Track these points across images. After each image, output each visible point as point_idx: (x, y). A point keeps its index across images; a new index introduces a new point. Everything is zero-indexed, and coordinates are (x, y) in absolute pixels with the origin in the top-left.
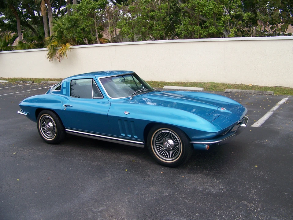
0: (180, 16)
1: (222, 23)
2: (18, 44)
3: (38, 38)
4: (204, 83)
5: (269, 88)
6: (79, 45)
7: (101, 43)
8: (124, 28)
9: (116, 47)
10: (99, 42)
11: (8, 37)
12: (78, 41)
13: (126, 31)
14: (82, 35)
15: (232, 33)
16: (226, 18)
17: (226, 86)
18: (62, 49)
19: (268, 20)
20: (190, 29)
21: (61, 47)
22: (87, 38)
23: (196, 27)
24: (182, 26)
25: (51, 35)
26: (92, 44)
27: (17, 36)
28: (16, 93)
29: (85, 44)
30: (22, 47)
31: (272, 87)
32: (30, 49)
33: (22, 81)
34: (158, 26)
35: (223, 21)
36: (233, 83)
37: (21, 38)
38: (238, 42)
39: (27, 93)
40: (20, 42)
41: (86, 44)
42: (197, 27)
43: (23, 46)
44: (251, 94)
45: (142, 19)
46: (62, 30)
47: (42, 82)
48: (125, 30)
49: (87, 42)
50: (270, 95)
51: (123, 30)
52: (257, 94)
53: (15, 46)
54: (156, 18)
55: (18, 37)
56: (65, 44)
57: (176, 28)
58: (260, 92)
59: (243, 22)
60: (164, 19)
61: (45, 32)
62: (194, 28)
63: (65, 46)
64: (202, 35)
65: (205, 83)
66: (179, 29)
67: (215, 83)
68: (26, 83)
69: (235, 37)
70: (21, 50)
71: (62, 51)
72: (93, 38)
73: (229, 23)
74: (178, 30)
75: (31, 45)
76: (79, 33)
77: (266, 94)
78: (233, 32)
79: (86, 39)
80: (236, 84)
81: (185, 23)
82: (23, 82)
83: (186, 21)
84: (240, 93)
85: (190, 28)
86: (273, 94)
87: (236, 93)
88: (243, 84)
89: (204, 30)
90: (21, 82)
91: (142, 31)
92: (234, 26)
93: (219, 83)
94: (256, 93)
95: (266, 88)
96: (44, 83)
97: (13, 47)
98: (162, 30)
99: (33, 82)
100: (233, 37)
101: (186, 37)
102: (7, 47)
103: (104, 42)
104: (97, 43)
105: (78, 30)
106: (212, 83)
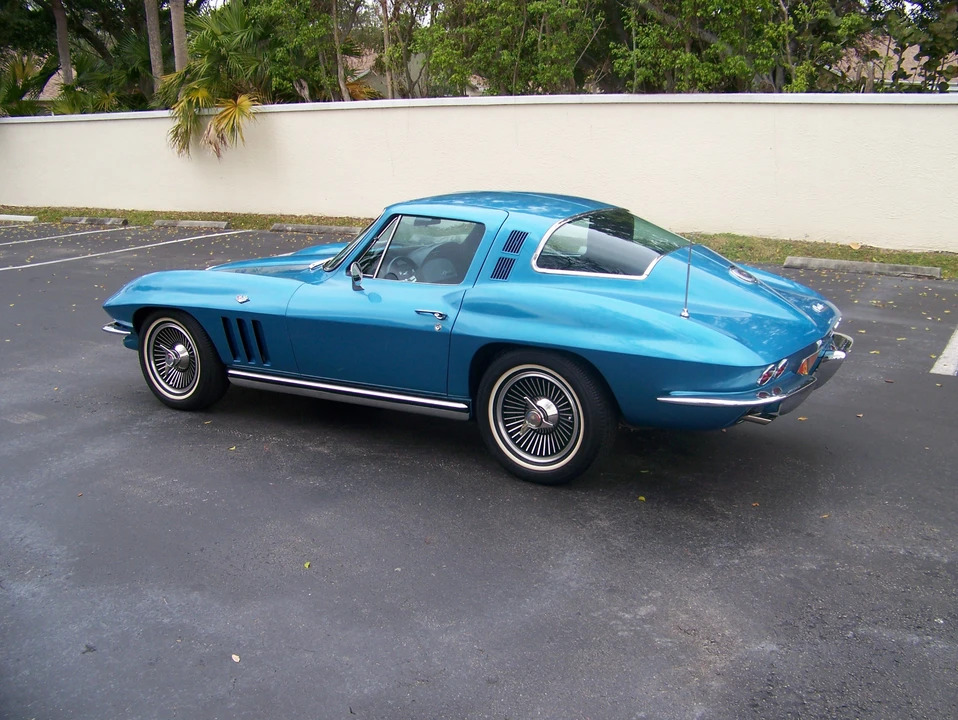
0: (629, 19)
1: (769, 47)
2: (60, 93)
3: (127, 75)
4: (702, 236)
5: (916, 256)
6: (278, 103)
7: (354, 98)
8: (437, 51)
9: (411, 111)
10: (346, 95)
11: (21, 68)
12: (278, 90)
13: (445, 61)
14: (291, 69)
15: (800, 80)
16: (780, 29)
17: (777, 246)
18: (225, 117)
19: (921, 41)
20: (663, 61)
21: (221, 110)
22: (305, 80)
23: (683, 56)
24: (636, 51)
25: (179, 69)
26: (324, 101)
27: (55, 66)
28: (90, 255)
29: (300, 100)
30: (74, 105)
31: (924, 254)
32: (102, 111)
33: (85, 218)
34: (555, 48)
35: (770, 39)
36: (798, 239)
37: (68, 75)
38: (821, 107)
39: (129, 257)
40: (68, 89)
41: (303, 101)
42: (687, 56)
43: (77, 102)
44: (869, 273)
45: (500, 25)
46: (223, 51)
47: (157, 222)
48: (443, 58)
49: (306, 93)
50: (930, 278)
51: (436, 57)
52: (889, 275)
53: (52, 102)
54: (546, 21)
55: (57, 69)
56: (236, 99)
57: (615, 57)
58: (898, 269)
59: (835, 45)
60: (571, 24)
61: (152, 56)
62: (676, 57)
63: (236, 106)
64: (700, 81)
65: (705, 236)
66: (627, 58)
67: (738, 237)
68: (101, 224)
69: (807, 92)
70: (72, 113)
71: (226, 121)
72: (325, 81)
73: (788, 48)
74: (623, 64)
75: (105, 98)
76: (283, 62)
77: (918, 276)
78: (803, 76)
79: (304, 84)
80: (808, 240)
81: (645, 41)
82: (91, 222)
83: (648, 35)
84: (835, 270)
85: (663, 57)
86: (938, 277)
87: (820, 269)
88: (831, 242)
89: (709, 67)
90: (83, 222)
91: (498, 64)
92: (807, 56)
93: (752, 238)
94: (886, 272)
95: (907, 257)
96: (166, 227)
97: (43, 102)
98: (565, 61)
99: (125, 223)
100: (802, 92)
101: (648, 88)
102: (20, 102)
103: (362, 95)
104: (340, 99)
105: (280, 53)
106: (729, 236)
